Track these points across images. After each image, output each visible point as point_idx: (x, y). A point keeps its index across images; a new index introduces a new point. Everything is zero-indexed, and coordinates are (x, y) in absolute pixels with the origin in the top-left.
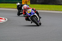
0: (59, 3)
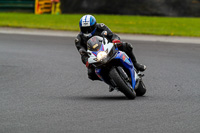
0: (154, 11)
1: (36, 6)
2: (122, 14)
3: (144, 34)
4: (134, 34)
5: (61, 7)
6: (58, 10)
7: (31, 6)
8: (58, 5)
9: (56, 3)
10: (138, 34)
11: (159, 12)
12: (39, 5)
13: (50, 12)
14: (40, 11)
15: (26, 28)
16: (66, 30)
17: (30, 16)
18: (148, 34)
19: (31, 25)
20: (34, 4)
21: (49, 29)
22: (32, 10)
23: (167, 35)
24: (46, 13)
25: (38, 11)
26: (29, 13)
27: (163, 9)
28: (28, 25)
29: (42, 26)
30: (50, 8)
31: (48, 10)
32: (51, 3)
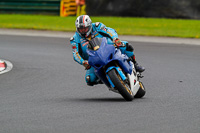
0: (180, 13)
1: (61, 8)
2: (147, 16)
3: (169, 37)
4: (159, 36)
5: (86, 10)
7: (57, 8)
8: (84, 7)
9: (81, 6)
10: (163, 36)
11: (185, 15)
12: (64, 8)
14: (65, 13)
15: (51, 30)
17: (55, 18)
18: (173, 37)
19: (57, 27)
20: (59, 7)
22: (57, 12)
23: (192, 38)
24: (71, 15)
25: (63, 13)
27: (189, 12)
28: (53, 28)
32: (76, 6)
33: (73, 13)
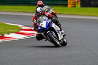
1: (68, 3)
5: (81, 4)
6: (79, 5)
7: (66, 3)
8: (79, 3)
9: (78, 2)
12: (70, 3)
13: (75, 7)
14: (70, 6)
15: (63, 14)
16: (83, 15)
17: (65, 8)
21: (75, 15)
22: (66, 5)
24: (73, 7)
25: (69, 6)
26: (65, 7)
29: (71, 13)
30: (75, 4)
31: (74, 5)
32: (75, 2)
33: (74, 6)
